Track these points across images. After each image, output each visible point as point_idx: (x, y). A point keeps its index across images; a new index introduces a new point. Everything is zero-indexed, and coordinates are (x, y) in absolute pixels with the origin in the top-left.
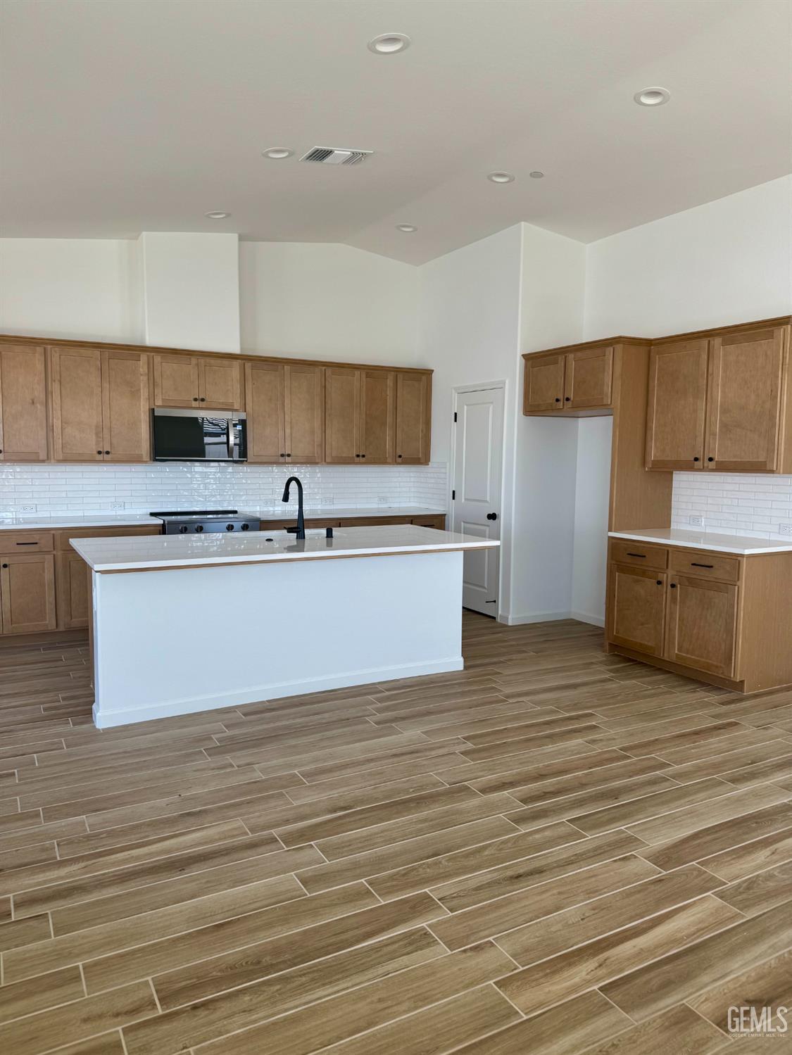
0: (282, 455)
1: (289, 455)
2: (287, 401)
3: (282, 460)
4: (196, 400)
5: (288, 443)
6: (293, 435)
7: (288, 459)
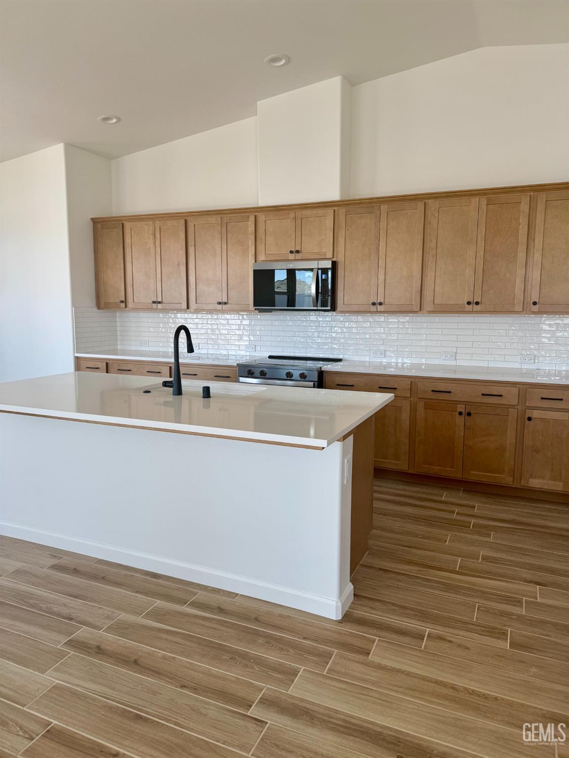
0: (374, 304)
1: (381, 304)
2: (382, 244)
3: (373, 308)
4: (291, 252)
5: (381, 290)
6: (388, 281)
7: (380, 308)
